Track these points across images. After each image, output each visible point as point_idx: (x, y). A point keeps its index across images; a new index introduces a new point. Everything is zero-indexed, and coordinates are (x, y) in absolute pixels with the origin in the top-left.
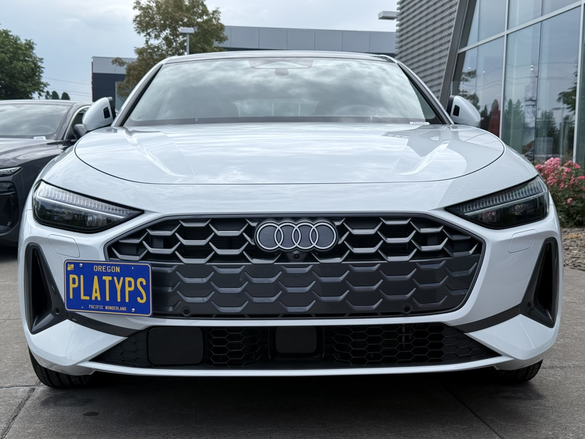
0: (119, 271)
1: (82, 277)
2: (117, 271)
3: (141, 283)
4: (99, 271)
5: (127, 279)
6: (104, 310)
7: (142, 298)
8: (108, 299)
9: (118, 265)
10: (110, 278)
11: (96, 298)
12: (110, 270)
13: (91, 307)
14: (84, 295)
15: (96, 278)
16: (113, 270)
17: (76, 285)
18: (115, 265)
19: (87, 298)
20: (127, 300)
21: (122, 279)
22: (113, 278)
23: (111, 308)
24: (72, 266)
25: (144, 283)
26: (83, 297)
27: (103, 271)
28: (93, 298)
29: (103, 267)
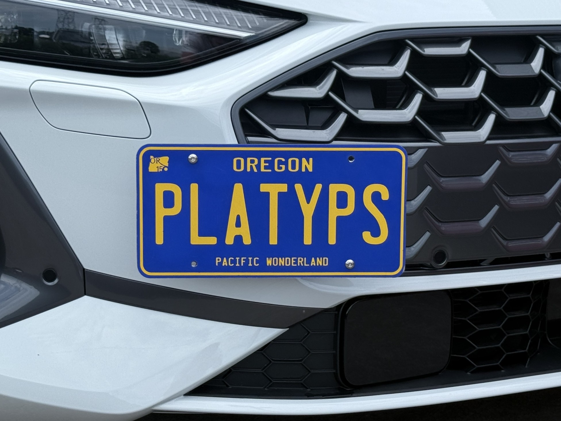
0: (310, 170)
1: (194, 188)
2: (303, 170)
3: (376, 197)
4: (249, 170)
5: (334, 189)
6: (263, 268)
7: (376, 233)
8: (273, 240)
9: (307, 155)
10: (283, 188)
11: (238, 239)
12: (283, 167)
13: (220, 264)
14: (202, 233)
15: (238, 189)
16: (294, 167)
17: (176, 210)
18: (300, 155)
19: (212, 241)
20: (332, 240)
21: (318, 188)
22: (292, 191)
23: (282, 262)
24: (165, 160)
25: (385, 196)
26: (196, 239)
27: (263, 170)
28: (229, 240)
29: (263, 160)
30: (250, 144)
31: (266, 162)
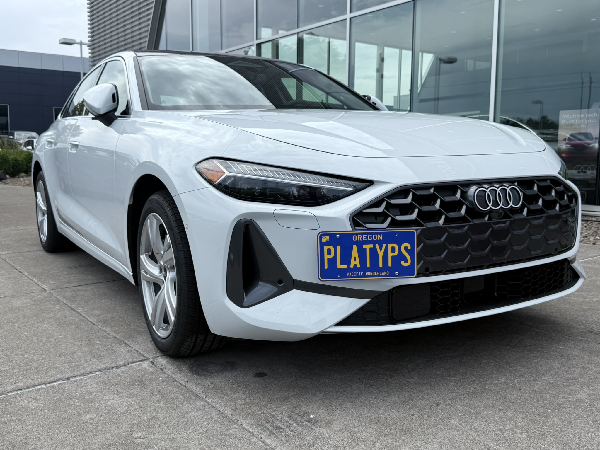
0: (381, 239)
1: (339, 247)
2: (379, 239)
3: (406, 248)
4: (358, 240)
5: (390, 246)
6: (365, 276)
7: (406, 261)
8: (368, 265)
9: (380, 234)
10: (371, 246)
11: (355, 265)
12: (371, 238)
13: (349, 275)
14: (341, 264)
15: (355, 247)
16: (375, 238)
17: (332, 255)
18: (377, 234)
19: (345, 267)
20: (390, 265)
21: (384, 245)
22: (374, 247)
23: (371, 274)
24: (328, 237)
25: (409, 247)
26: (339, 266)
27: (364, 239)
28: (352, 266)
29: (364, 236)
30: (356, 230)
31: (365, 236)
